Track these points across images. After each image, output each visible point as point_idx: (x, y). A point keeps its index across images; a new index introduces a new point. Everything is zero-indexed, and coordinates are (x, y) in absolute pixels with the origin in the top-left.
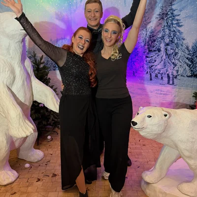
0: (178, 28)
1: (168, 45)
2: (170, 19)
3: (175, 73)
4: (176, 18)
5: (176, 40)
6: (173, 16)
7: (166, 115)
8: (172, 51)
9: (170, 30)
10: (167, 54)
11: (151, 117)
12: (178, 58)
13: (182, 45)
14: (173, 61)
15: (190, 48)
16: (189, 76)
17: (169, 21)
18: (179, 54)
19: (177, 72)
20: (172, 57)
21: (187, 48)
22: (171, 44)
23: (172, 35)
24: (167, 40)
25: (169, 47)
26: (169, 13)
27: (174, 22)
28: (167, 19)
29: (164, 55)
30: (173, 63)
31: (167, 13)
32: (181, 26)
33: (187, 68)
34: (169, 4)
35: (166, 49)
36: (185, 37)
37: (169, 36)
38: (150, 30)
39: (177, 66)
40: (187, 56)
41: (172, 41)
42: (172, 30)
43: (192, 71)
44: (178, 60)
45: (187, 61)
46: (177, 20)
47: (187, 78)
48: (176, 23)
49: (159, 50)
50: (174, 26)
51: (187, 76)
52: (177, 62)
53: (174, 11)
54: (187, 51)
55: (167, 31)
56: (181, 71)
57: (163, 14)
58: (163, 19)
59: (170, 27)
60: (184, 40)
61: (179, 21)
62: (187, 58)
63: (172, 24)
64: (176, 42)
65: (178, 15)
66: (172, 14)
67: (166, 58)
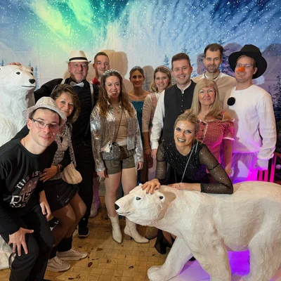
7: (161, 198)
11: (140, 199)
53: (225, 51)
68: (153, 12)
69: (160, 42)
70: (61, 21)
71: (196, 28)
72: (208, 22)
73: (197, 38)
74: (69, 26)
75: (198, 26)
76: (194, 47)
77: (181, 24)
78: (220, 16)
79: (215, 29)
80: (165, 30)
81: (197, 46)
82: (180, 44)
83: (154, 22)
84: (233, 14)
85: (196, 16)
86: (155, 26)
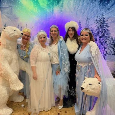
0: (106, 28)
1: (101, 37)
2: (102, 23)
3: (105, 53)
4: (106, 22)
5: (106, 34)
6: (104, 21)
8: (103, 41)
9: (102, 29)
10: (100, 42)
11: (91, 84)
12: (107, 44)
13: (109, 37)
14: (104, 46)
15: (114, 39)
16: (113, 55)
17: (102, 24)
18: (108, 42)
19: (106, 52)
20: (104, 44)
21: (112, 39)
22: (103, 37)
23: (103, 32)
24: (101, 35)
25: (102, 39)
27: (104, 25)
28: (100, 23)
29: (99, 43)
30: (104, 47)
31: (101, 20)
32: (109, 27)
33: (112, 50)
34: (102, 15)
35: (100, 40)
36: (110, 33)
37: (102, 32)
38: (91, 29)
39: (106, 49)
40: (112, 43)
41: (103, 35)
42: (103, 29)
43: (114, 51)
44: (107, 45)
45: (112, 46)
46: (106, 24)
47: (112, 55)
48: (106, 25)
49: (96, 40)
50: (104, 27)
52: (106, 46)
53: (104, 18)
54: (112, 41)
55: (101, 30)
56: (109, 51)
57: (98, 20)
58: (98, 23)
59: (102, 27)
60: (110, 34)
61: (107, 24)
62: (112, 44)
63: (103, 26)
64: (105, 35)
65: (107, 21)
66: (103, 20)
67: (100, 44)
68: (74, 2)
69: (77, 15)
70: (33, 6)
71: (93, 9)
72: (97, 6)
73: (93, 13)
74: (36, 8)
75: (93, 8)
76: (92, 17)
77: (86, 7)
78: (103, 3)
79: (100, 9)
80: (79, 9)
81: (93, 17)
82: (86, 16)
83: (75, 6)
84: (108, 3)
85: (93, 3)
86: (75, 8)
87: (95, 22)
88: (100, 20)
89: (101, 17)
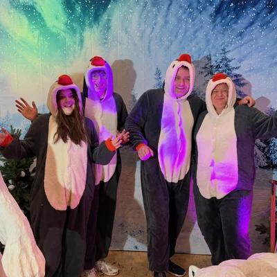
6: (229, 69)
16: (264, 167)
26: (221, 65)
32: (243, 84)
34: (221, 52)
43: (268, 158)
46: (236, 76)
47: (261, 170)
51: (260, 167)
53: (230, 61)
57: (211, 66)
58: (211, 73)
61: (239, 78)
65: (237, 68)
66: (226, 66)
87: (203, 70)
88: (218, 67)
89: (220, 57)
